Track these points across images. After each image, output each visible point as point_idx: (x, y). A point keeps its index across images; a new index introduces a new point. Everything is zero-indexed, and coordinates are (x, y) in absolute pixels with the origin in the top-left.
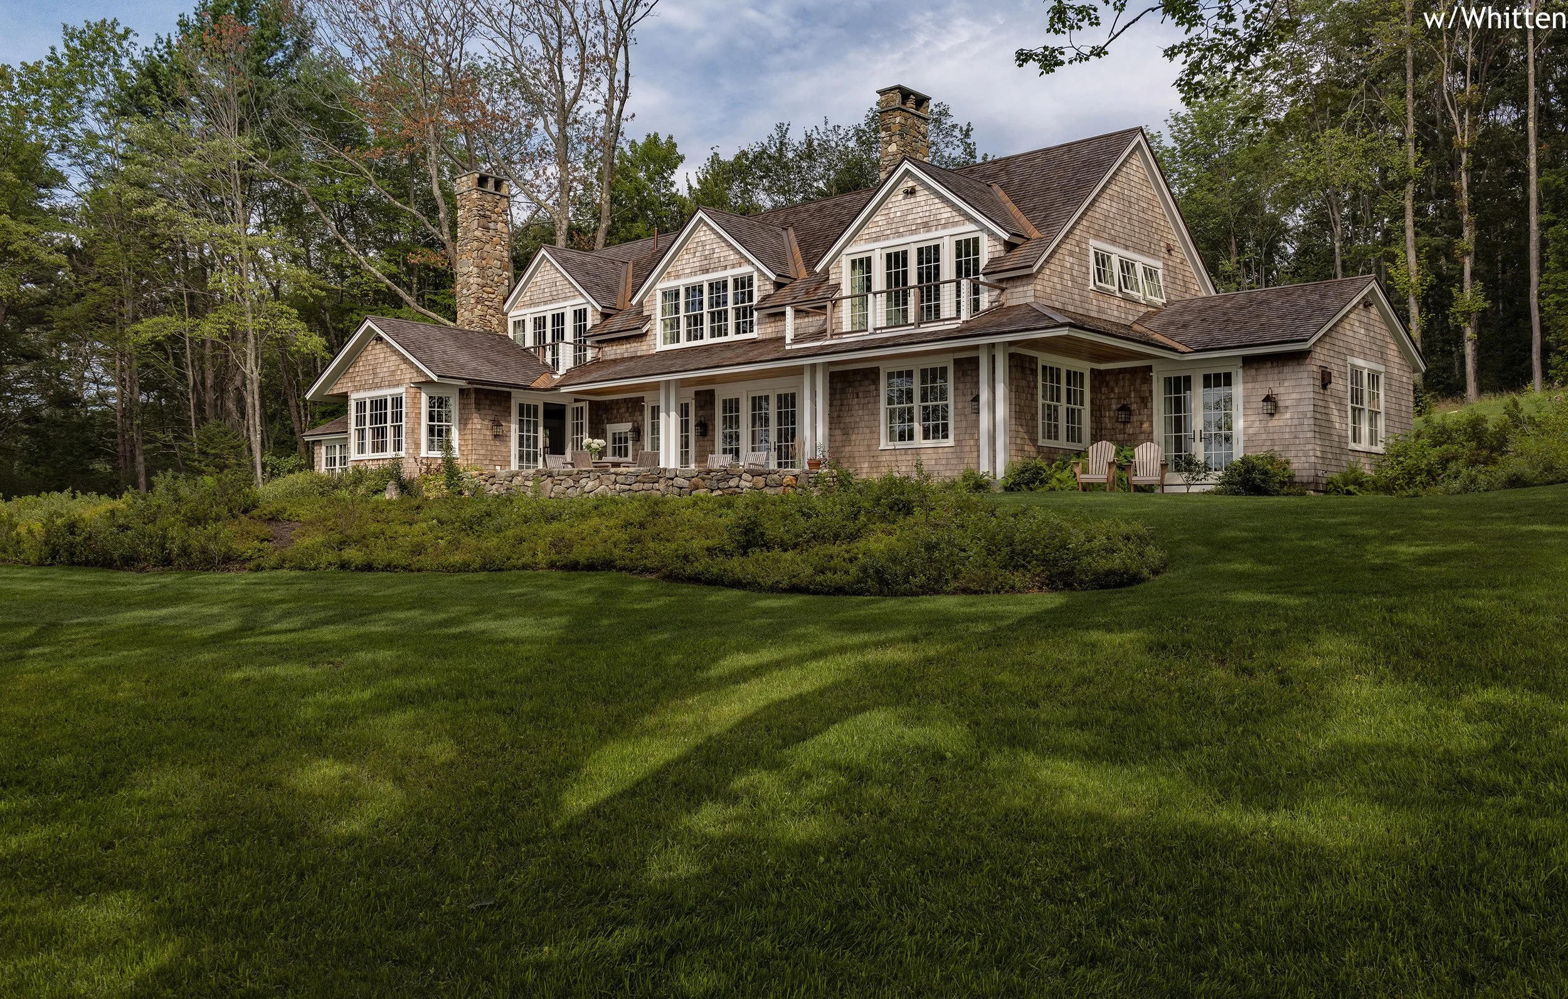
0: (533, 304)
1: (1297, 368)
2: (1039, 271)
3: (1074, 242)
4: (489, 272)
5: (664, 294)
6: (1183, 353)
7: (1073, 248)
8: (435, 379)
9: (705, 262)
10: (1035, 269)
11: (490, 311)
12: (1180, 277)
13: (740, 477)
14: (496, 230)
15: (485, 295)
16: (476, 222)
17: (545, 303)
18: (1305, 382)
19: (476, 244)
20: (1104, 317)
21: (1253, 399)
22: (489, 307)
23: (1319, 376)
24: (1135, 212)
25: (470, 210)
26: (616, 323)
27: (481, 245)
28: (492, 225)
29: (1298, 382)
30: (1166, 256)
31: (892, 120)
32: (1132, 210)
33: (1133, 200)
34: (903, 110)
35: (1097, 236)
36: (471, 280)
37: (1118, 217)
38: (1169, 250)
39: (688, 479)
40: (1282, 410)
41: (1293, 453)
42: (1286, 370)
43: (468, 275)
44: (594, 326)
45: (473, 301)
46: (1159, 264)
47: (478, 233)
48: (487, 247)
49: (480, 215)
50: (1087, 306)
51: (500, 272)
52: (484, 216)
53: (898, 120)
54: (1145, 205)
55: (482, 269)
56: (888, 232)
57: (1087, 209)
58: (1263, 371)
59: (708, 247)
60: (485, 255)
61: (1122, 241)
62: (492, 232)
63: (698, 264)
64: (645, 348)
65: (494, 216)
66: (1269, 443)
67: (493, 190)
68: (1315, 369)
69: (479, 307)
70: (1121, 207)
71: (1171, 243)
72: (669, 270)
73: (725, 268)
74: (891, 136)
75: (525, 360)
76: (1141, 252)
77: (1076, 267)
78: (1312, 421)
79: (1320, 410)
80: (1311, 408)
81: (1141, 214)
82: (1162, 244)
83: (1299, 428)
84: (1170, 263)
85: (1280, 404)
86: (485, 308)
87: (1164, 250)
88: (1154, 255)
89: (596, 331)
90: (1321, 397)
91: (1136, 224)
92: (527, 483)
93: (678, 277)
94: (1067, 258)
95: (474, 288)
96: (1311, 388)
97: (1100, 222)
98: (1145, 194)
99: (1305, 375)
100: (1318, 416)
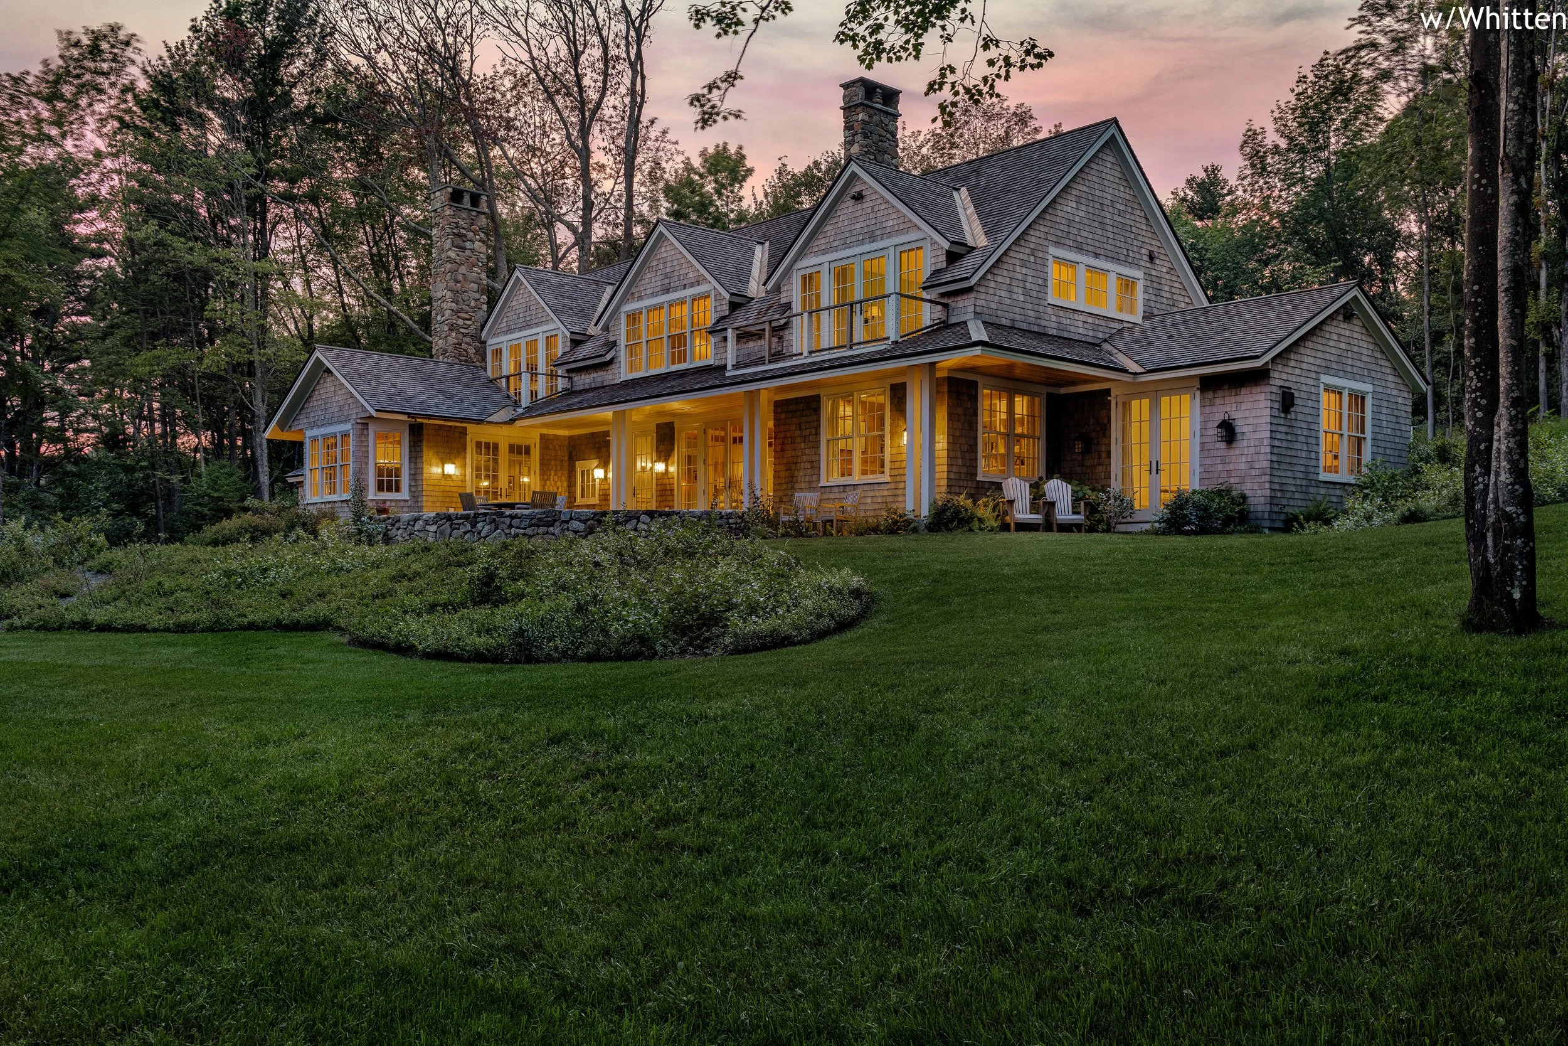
0: (510, 331)
1: (1254, 390)
2: (978, 284)
3: (1027, 251)
4: (465, 296)
5: (628, 316)
6: (1136, 374)
7: (1026, 258)
8: (374, 414)
9: (667, 281)
10: (974, 281)
11: (466, 339)
12: (1167, 288)
13: (638, 519)
14: (473, 250)
15: (460, 322)
16: (449, 241)
17: (520, 329)
18: (1262, 404)
19: (449, 265)
20: (1065, 335)
21: (1210, 425)
22: (464, 335)
23: (1279, 398)
24: (1109, 215)
25: (443, 229)
26: (585, 350)
27: (455, 266)
28: (468, 245)
29: (1256, 405)
30: (1148, 265)
31: (855, 117)
32: (1103, 214)
33: (1106, 202)
34: (867, 106)
35: (1058, 244)
36: (444, 305)
37: (1086, 221)
38: (1151, 258)
39: (584, 522)
40: (1239, 437)
41: (1249, 486)
42: (1244, 391)
43: (442, 299)
44: (564, 354)
45: (446, 328)
46: (1139, 274)
47: (452, 254)
48: (463, 269)
49: (454, 234)
50: (1043, 323)
51: (477, 296)
52: (459, 235)
53: (861, 116)
54: (1122, 208)
55: (455, 292)
56: (836, 243)
57: (1044, 211)
58: (1220, 393)
59: (669, 264)
60: (460, 277)
61: (1091, 249)
62: (468, 253)
63: (659, 283)
64: (610, 377)
65: (470, 235)
66: (1224, 475)
67: (468, 206)
68: (1275, 390)
69: (454, 334)
70: (1091, 210)
71: (1155, 249)
72: (633, 290)
73: (685, 287)
74: (853, 136)
75: (488, 392)
76: (1116, 260)
77: (1030, 279)
78: (1268, 449)
79: (1278, 436)
80: (1268, 434)
81: (1116, 218)
82: (1143, 251)
83: (1256, 458)
84: (1154, 273)
85: (1238, 430)
86: (460, 336)
87: (1146, 258)
88: (1133, 264)
89: (565, 359)
90: (1282, 421)
91: (1110, 228)
92: (428, 528)
93: (640, 298)
94: (1018, 269)
95: (448, 313)
96: (1268, 412)
97: (1062, 227)
98: (1122, 195)
99: (1263, 396)
100: (1277, 443)
